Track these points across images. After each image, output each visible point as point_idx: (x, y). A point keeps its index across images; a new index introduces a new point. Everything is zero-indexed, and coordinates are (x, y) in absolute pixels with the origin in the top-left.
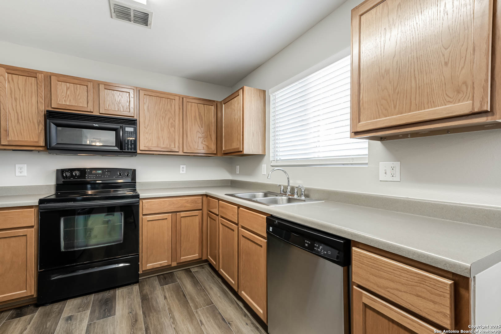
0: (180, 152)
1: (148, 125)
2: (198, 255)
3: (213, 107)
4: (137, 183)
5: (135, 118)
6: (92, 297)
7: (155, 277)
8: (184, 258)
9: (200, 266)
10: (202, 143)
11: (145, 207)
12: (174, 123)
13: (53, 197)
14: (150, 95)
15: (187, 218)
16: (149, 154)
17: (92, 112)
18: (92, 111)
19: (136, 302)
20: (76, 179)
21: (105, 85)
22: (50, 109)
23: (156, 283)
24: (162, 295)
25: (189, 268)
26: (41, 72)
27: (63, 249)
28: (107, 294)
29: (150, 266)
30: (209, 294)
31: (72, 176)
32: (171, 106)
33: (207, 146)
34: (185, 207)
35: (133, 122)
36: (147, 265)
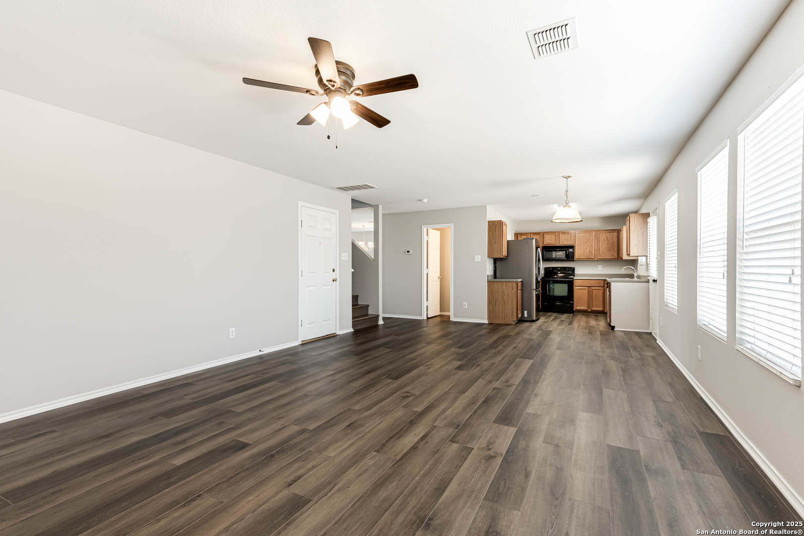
0: (595, 259)
1: (579, 247)
2: (602, 309)
3: (615, 233)
4: (574, 273)
5: (574, 245)
7: (581, 314)
8: (594, 309)
10: (608, 253)
11: (576, 283)
12: (592, 244)
14: (580, 233)
15: (595, 290)
16: (580, 260)
18: (557, 244)
21: (562, 233)
22: (544, 245)
24: (579, 320)
26: (541, 232)
29: (578, 308)
31: (550, 270)
32: (590, 237)
33: (612, 255)
34: (594, 285)
35: (572, 247)
36: (577, 307)
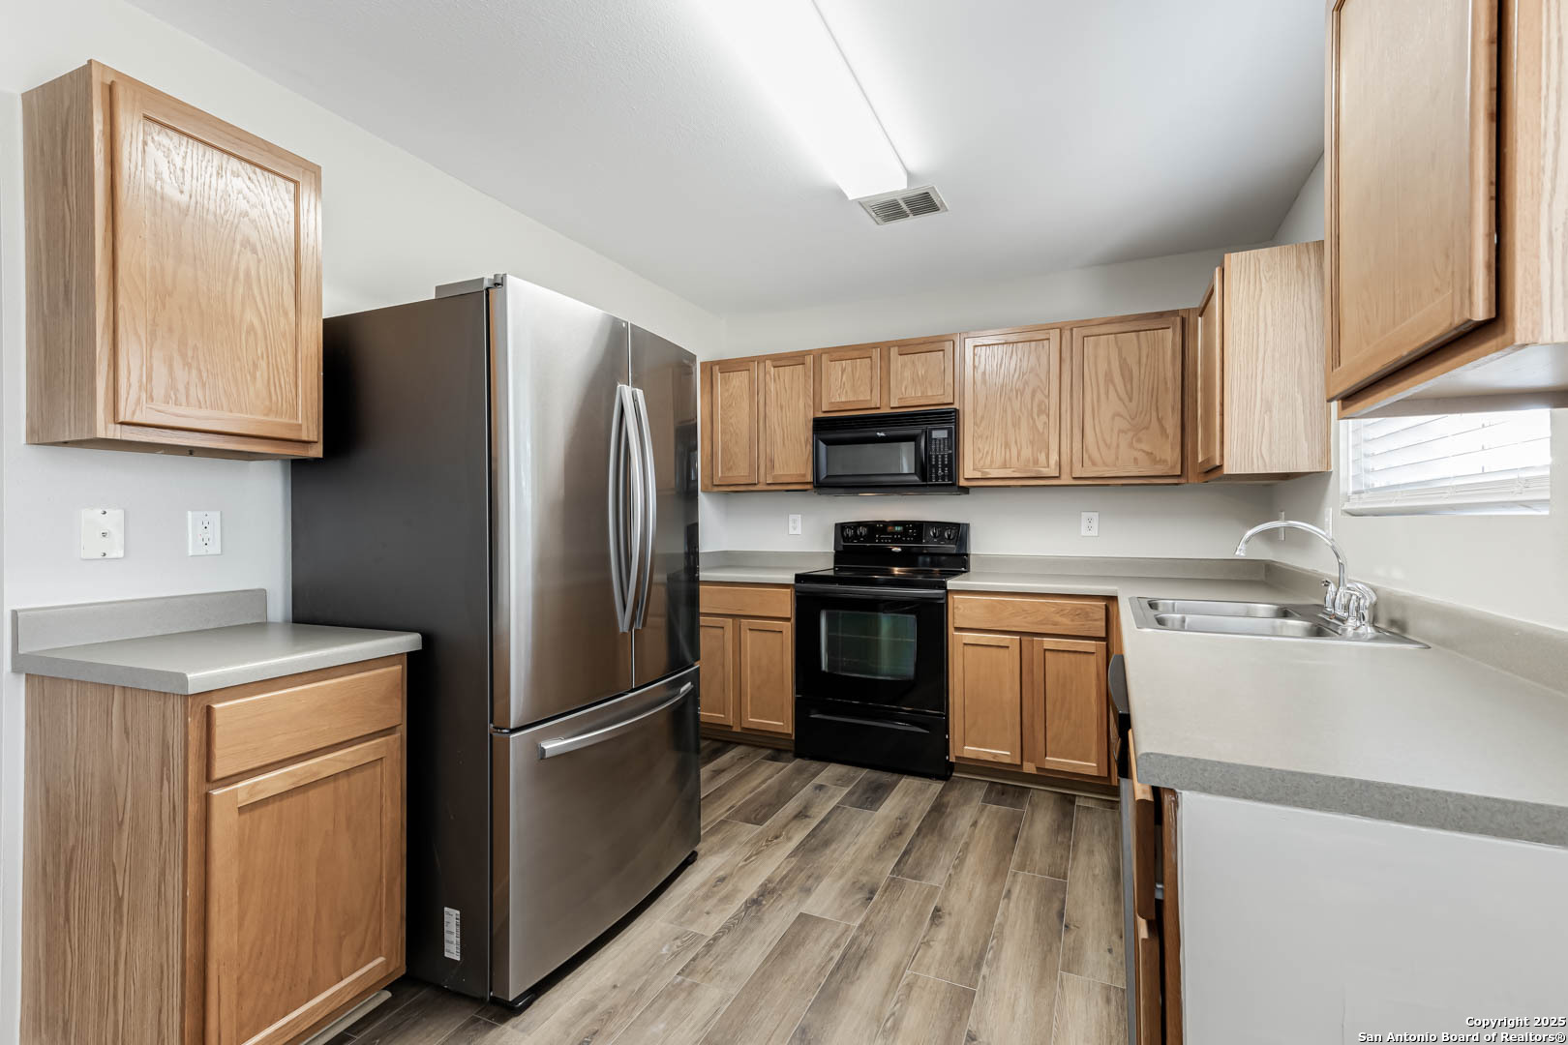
0: (1063, 477)
1: (983, 417)
2: (1095, 765)
3: (1169, 333)
4: (971, 557)
5: (956, 406)
6: (864, 773)
7: (984, 784)
8: (1054, 762)
9: (1108, 801)
10: (1131, 445)
11: (962, 611)
12: (1047, 401)
13: (831, 573)
14: (986, 345)
15: (1061, 654)
17: (878, 408)
18: (878, 406)
19: (920, 807)
20: (862, 542)
21: (899, 346)
22: (820, 415)
23: (979, 794)
24: (971, 817)
25: (1075, 796)
26: (808, 352)
27: (824, 667)
28: (885, 777)
29: (970, 751)
30: (1074, 859)
31: (856, 537)
32: (1038, 359)
33: (1149, 454)
34: (1055, 624)
35: (948, 417)
36: (965, 747)
